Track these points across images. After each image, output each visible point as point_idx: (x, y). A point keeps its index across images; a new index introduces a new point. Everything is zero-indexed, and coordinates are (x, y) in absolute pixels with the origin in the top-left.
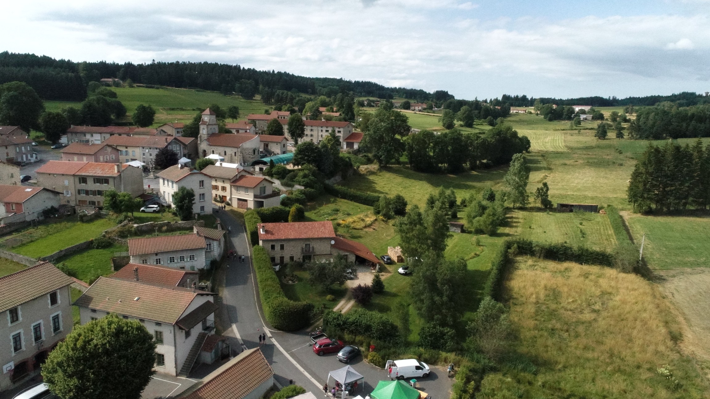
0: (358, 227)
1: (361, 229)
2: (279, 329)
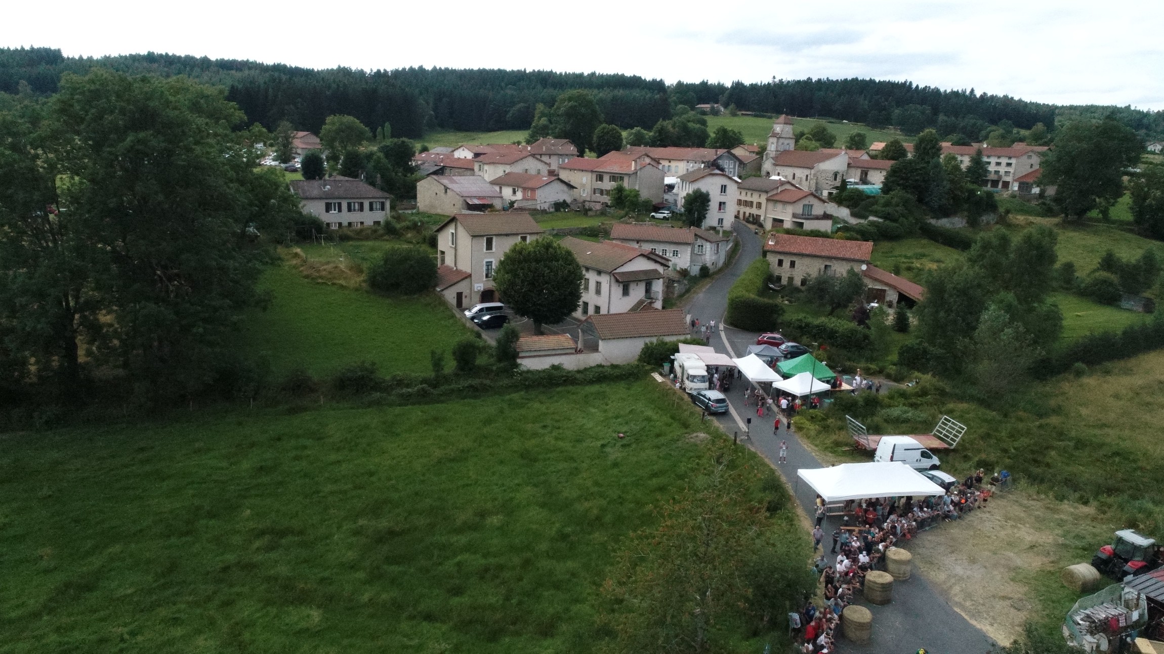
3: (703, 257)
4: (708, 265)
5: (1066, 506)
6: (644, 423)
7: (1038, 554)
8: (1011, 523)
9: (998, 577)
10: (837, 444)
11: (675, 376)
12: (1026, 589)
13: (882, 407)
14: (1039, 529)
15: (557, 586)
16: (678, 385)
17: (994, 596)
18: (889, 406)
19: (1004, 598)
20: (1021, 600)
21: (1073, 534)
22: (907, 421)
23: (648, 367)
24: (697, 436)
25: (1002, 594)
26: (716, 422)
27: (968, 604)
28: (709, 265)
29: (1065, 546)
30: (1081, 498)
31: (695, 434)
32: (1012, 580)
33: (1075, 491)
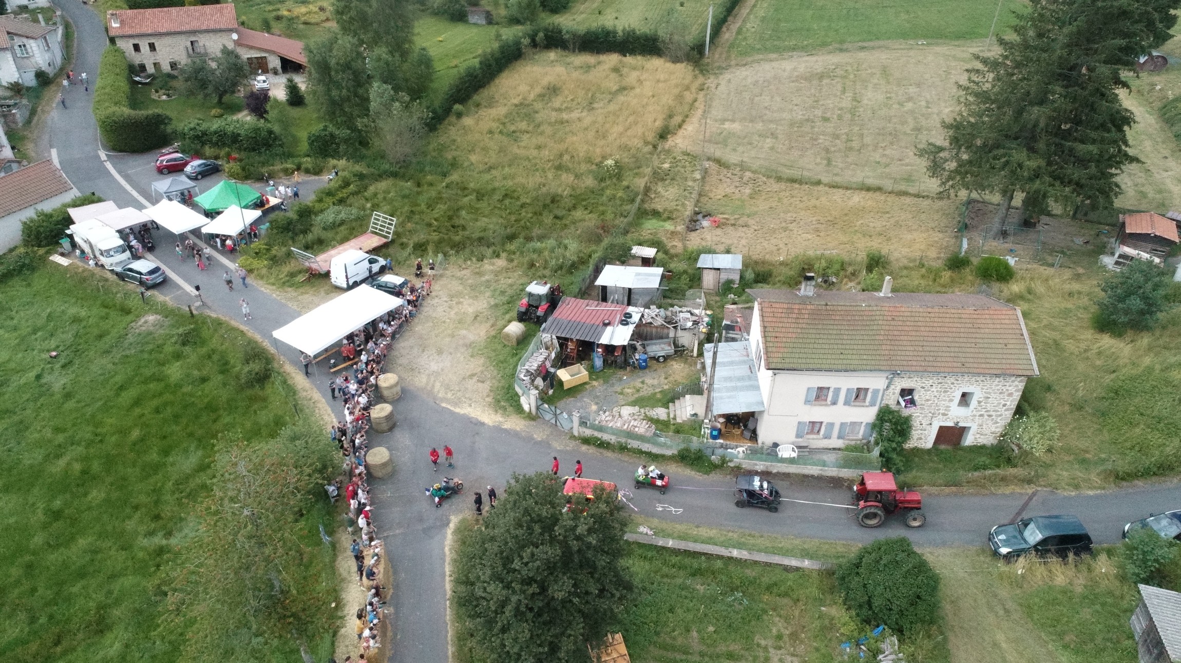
0: (313, 21)
1: (317, 24)
2: (121, 151)
3: (33, 60)
4: (43, 69)
5: (487, 266)
6: (75, 327)
7: (481, 323)
8: (455, 300)
9: (462, 359)
10: (292, 275)
11: (83, 252)
12: (482, 361)
13: (316, 214)
14: (476, 298)
15: (82, 574)
16: (91, 262)
17: (464, 379)
18: (322, 211)
19: (472, 376)
20: (482, 372)
21: (497, 293)
22: (342, 223)
23: (41, 251)
24: (146, 322)
25: (468, 374)
26: (158, 296)
27: (449, 395)
28: (45, 67)
29: (496, 305)
30: (494, 252)
31: (143, 320)
32: (472, 356)
33: (488, 247)
